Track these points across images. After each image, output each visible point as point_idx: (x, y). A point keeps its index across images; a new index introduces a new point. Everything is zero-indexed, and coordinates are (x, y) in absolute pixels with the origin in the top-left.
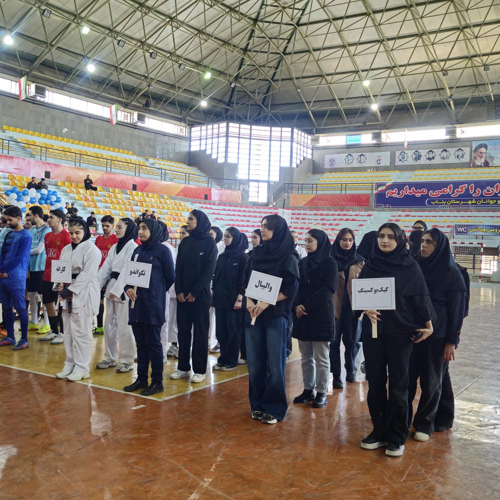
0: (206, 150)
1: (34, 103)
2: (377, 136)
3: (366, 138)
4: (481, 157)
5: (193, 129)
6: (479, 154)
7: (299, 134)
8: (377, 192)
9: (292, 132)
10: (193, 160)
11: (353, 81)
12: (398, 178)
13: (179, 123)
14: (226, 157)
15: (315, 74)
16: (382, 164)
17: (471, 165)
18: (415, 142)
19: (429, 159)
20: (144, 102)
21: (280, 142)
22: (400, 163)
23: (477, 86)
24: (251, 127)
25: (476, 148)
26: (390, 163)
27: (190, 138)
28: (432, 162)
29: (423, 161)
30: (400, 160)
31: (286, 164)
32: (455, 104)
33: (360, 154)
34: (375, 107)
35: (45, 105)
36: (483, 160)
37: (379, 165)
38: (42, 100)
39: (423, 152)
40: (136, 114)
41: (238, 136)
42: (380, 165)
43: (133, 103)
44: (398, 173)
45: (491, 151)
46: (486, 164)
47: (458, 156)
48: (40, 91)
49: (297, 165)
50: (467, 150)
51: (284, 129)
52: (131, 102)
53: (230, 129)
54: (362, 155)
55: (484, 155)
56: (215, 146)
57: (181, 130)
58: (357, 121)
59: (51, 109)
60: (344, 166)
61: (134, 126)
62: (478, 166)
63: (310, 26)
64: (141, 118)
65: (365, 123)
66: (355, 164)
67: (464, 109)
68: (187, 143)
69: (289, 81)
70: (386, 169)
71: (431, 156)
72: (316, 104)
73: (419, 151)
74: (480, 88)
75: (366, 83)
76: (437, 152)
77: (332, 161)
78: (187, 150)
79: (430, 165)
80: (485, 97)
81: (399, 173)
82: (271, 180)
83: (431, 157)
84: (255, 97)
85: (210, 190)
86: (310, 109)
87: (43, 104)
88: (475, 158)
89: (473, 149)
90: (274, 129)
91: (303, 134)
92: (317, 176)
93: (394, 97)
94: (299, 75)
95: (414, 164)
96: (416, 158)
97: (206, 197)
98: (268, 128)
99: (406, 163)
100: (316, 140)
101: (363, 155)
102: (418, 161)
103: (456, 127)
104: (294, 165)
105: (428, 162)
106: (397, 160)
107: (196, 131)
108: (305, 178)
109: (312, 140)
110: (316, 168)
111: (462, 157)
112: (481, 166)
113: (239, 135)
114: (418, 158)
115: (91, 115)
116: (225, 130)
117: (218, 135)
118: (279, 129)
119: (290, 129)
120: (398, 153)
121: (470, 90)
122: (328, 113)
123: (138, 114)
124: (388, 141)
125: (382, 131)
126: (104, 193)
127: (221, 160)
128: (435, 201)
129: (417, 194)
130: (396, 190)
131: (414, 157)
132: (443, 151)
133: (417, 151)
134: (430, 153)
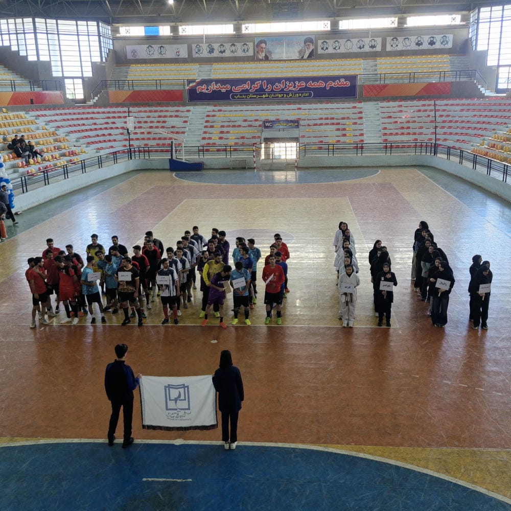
2: (175, 29)
4: (262, 52)
6: (260, 49)
9: (98, 26)
12: (199, 71)
17: (255, 59)
19: (221, 52)
22: (197, 56)
25: (258, 43)
26: (189, 55)
28: (224, 55)
29: (216, 54)
30: (197, 53)
33: (160, 45)
36: (264, 54)
37: (178, 57)
39: (216, 46)
42: (180, 57)
45: (269, 46)
46: (267, 58)
47: (244, 50)
50: (251, 45)
51: (90, 23)
54: (162, 46)
55: (264, 50)
60: (146, 57)
62: (261, 60)
65: (160, 14)
66: (157, 56)
70: (185, 61)
73: (212, 45)
76: (227, 46)
77: (134, 52)
79: (222, 58)
81: (198, 66)
83: (223, 50)
88: (258, 52)
89: (256, 44)
95: (209, 56)
96: (210, 51)
99: (202, 56)
100: (116, 30)
102: (212, 54)
105: (220, 55)
106: (194, 52)
109: (112, 31)
110: (118, 58)
111: (248, 51)
112: (263, 60)
114: (212, 51)
118: (85, 23)
119: (95, 23)
120: (194, 46)
125: (179, 24)
128: (238, 95)
129: (223, 90)
130: (205, 86)
131: (208, 50)
132: (232, 45)
133: (210, 45)
134: (221, 46)
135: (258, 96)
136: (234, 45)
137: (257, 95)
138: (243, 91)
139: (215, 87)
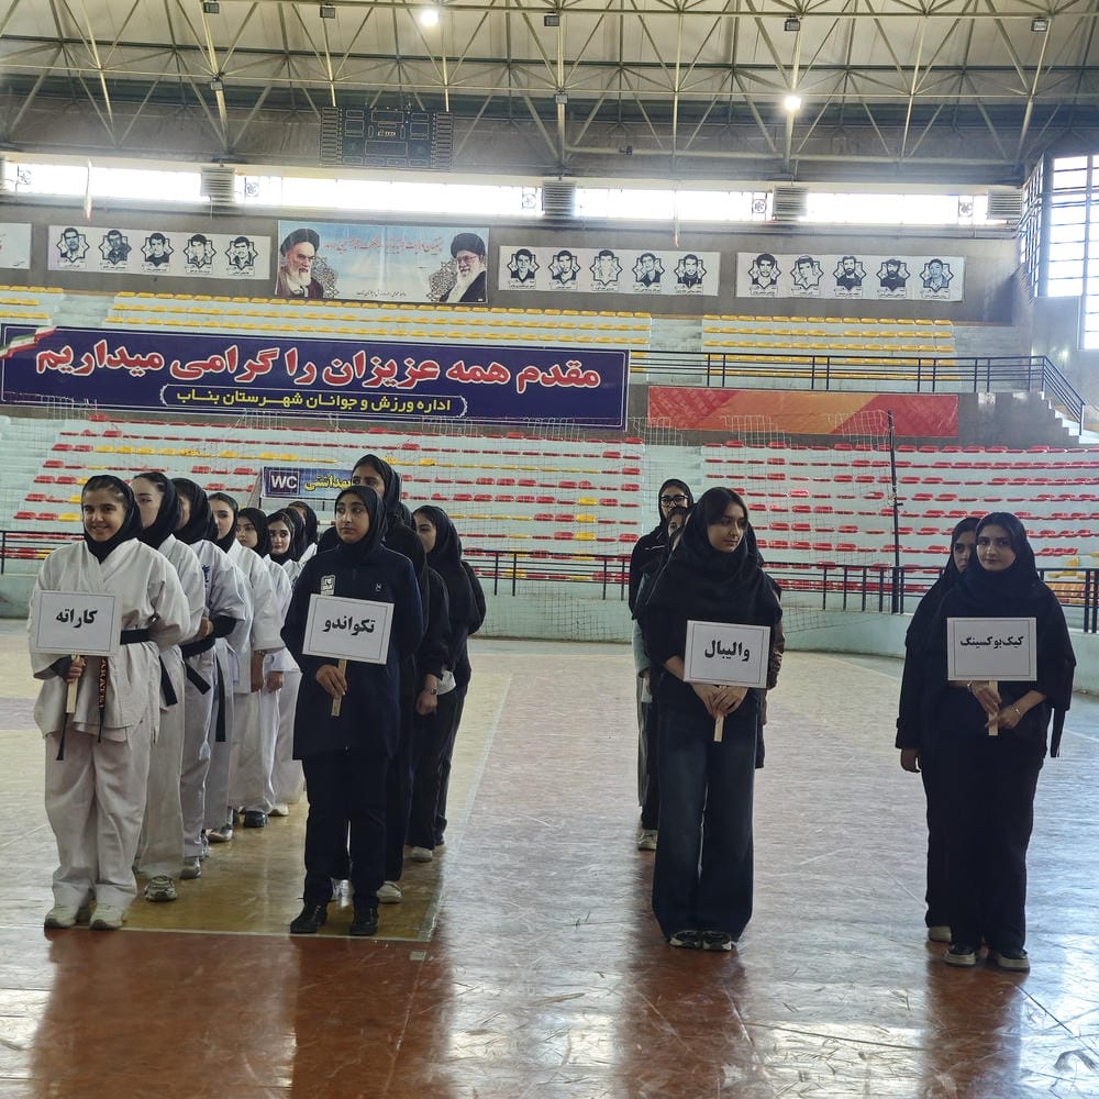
4: (302, 270)
6: (296, 259)
17: (272, 289)
19: (153, 259)
22: (63, 265)
23: (286, 55)
25: (288, 238)
26: (33, 262)
28: (164, 270)
29: (135, 264)
30: (64, 255)
32: (227, 100)
36: (306, 279)
39: (136, 238)
44: (59, 296)
45: (328, 253)
46: (316, 292)
47: (237, 259)
50: (262, 244)
55: (310, 264)
62: (295, 296)
67: (251, 118)
71: (159, 250)
73: (124, 232)
74: (295, 62)
76: (178, 240)
79: (156, 278)
80: (308, 90)
81: (64, 296)
88: (285, 270)
89: (280, 242)
96: (112, 254)
99: (82, 266)
102: (120, 264)
103: (231, 172)
105: (149, 269)
106: (53, 254)
111: (249, 263)
112: (300, 296)
114: (119, 252)
120: (55, 232)
121: (268, 66)
124: (23, 190)
125: (6, 155)
128: (188, 391)
129: (134, 369)
130: (67, 352)
131: (107, 248)
132: (194, 239)
133: (118, 233)
134: (154, 241)
135: (265, 401)
136: (203, 240)
137: (261, 395)
138: (208, 379)
139: (107, 356)
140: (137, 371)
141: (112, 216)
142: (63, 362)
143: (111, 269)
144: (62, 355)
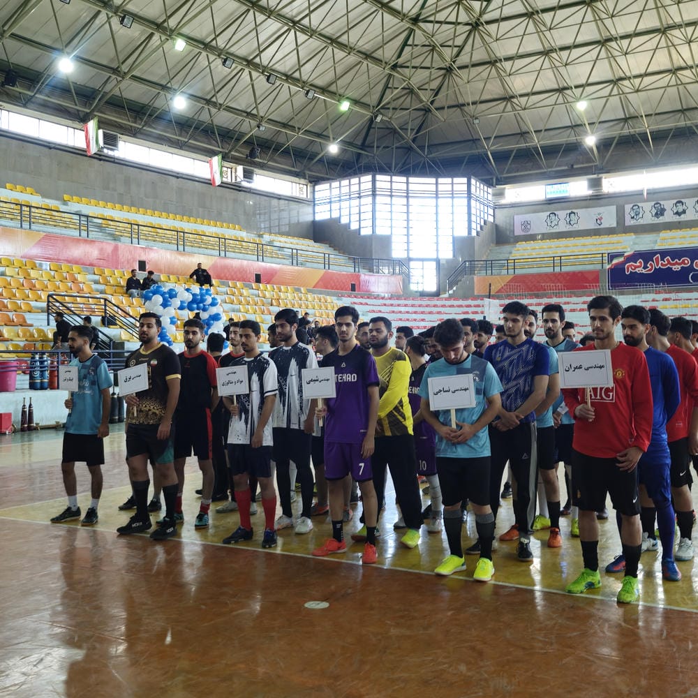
0: (340, 218)
1: (100, 160)
2: (596, 184)
3: (578, 187)
5: (317, 188)
7: (478, 187)
8: (610, 266)
9: (469, 184)
10: (320, 233)
11: (555, 104)
12: (635, 244)
13: (296, 179)
14: (374, 226)
15: (496, 97)
16: (606, 224)
18: (654, 189)
19: (678, 213)
20: (248, 152)
21: (451, 200)
22: (633, 222)
24: (407, 180)
26: (617, 223)
27: (314, 202)
28: (683, 218)
29: (669, 217)
30: (633, 218)
31: (462, 232)
33: (569, 211)
34: (590, 141)
35: (116, 161)
37: (599, 227)
38: (111, 153)
39: (668, 205)
40: (240, 169)
41: (389, 193)
42: (602, 226)
43: (232, 153)
44: (632, 237)
48: (110, 141)
49: (478, 233)
51: (456, 180)
52: (230, 151)
53: (378, 185)
54: (572, 213)
56: (356, 210)
57: (301, 190)
58: (560, 164)
59: (124, 167)
60: (545, 229)
61: (237, 188)
63: (503, 24)
64: (248, 175)
65: (572, 166)
66: (563, 227)
68: (310, 209)
69: (455, 109)
70: (610, 231)
71: (680, 209)
72: (498, 140)
73: (662, 203)
75: (582, 106)
76: (690, 202)
78: (309, 218)
79: (679, 222)
81: (634, 237)
82: (440, 257)
84: (407, 135)
85: (358, 276)
86: (490, 148)
87: (114, 161)
90: (441, 180)
91: (482, 185)
92: (507, 248)
93: (617, 124)
94: (477, 98)
95: (654, 222)
96: (656, 214)
97: (353, 288)
98: (433, 180)
99: (641, 222)
100: (500, 194)
101: (574, 213)
102: (661, 218)
104: (474, 233)
105: (676, 218)
106: (627, 218)
107: (323, 190)
108: (488, 251)
109: (494, 195)
110: (501, 236)
113: (391, 192)
114: (660, 212)
115: (178, 173)
116: (370, 185)
117: (359, 194)
118: (449, 180)
119: (465, 180)
120: (628, 208)
122: (513, 154)
123: (244, 168)
124: (612, 190)
125: (603, 176)
126: (224, 289)
127: (365, 232)
129: (674, 267)
130: (640, 262)
131: (654, 211)
133: (658, 203)
134: (678, 204)
139: (660, 263)
140: (676, 268)
141: (656, 195)
142: (639, 268)
143: (656, 221)
144: (638, 264)
